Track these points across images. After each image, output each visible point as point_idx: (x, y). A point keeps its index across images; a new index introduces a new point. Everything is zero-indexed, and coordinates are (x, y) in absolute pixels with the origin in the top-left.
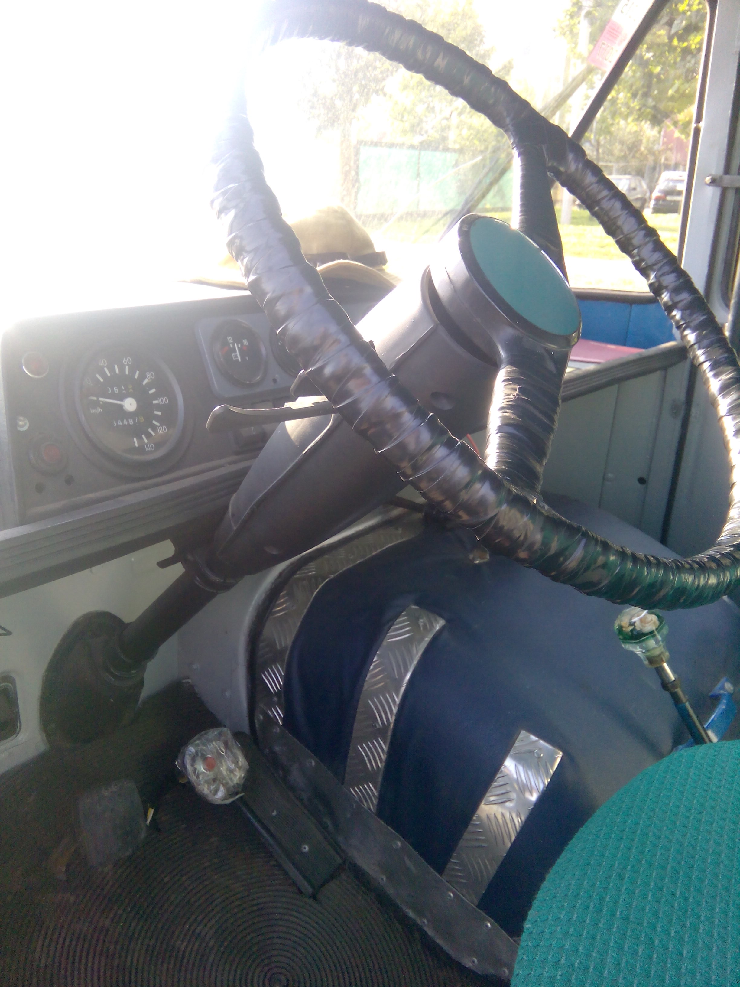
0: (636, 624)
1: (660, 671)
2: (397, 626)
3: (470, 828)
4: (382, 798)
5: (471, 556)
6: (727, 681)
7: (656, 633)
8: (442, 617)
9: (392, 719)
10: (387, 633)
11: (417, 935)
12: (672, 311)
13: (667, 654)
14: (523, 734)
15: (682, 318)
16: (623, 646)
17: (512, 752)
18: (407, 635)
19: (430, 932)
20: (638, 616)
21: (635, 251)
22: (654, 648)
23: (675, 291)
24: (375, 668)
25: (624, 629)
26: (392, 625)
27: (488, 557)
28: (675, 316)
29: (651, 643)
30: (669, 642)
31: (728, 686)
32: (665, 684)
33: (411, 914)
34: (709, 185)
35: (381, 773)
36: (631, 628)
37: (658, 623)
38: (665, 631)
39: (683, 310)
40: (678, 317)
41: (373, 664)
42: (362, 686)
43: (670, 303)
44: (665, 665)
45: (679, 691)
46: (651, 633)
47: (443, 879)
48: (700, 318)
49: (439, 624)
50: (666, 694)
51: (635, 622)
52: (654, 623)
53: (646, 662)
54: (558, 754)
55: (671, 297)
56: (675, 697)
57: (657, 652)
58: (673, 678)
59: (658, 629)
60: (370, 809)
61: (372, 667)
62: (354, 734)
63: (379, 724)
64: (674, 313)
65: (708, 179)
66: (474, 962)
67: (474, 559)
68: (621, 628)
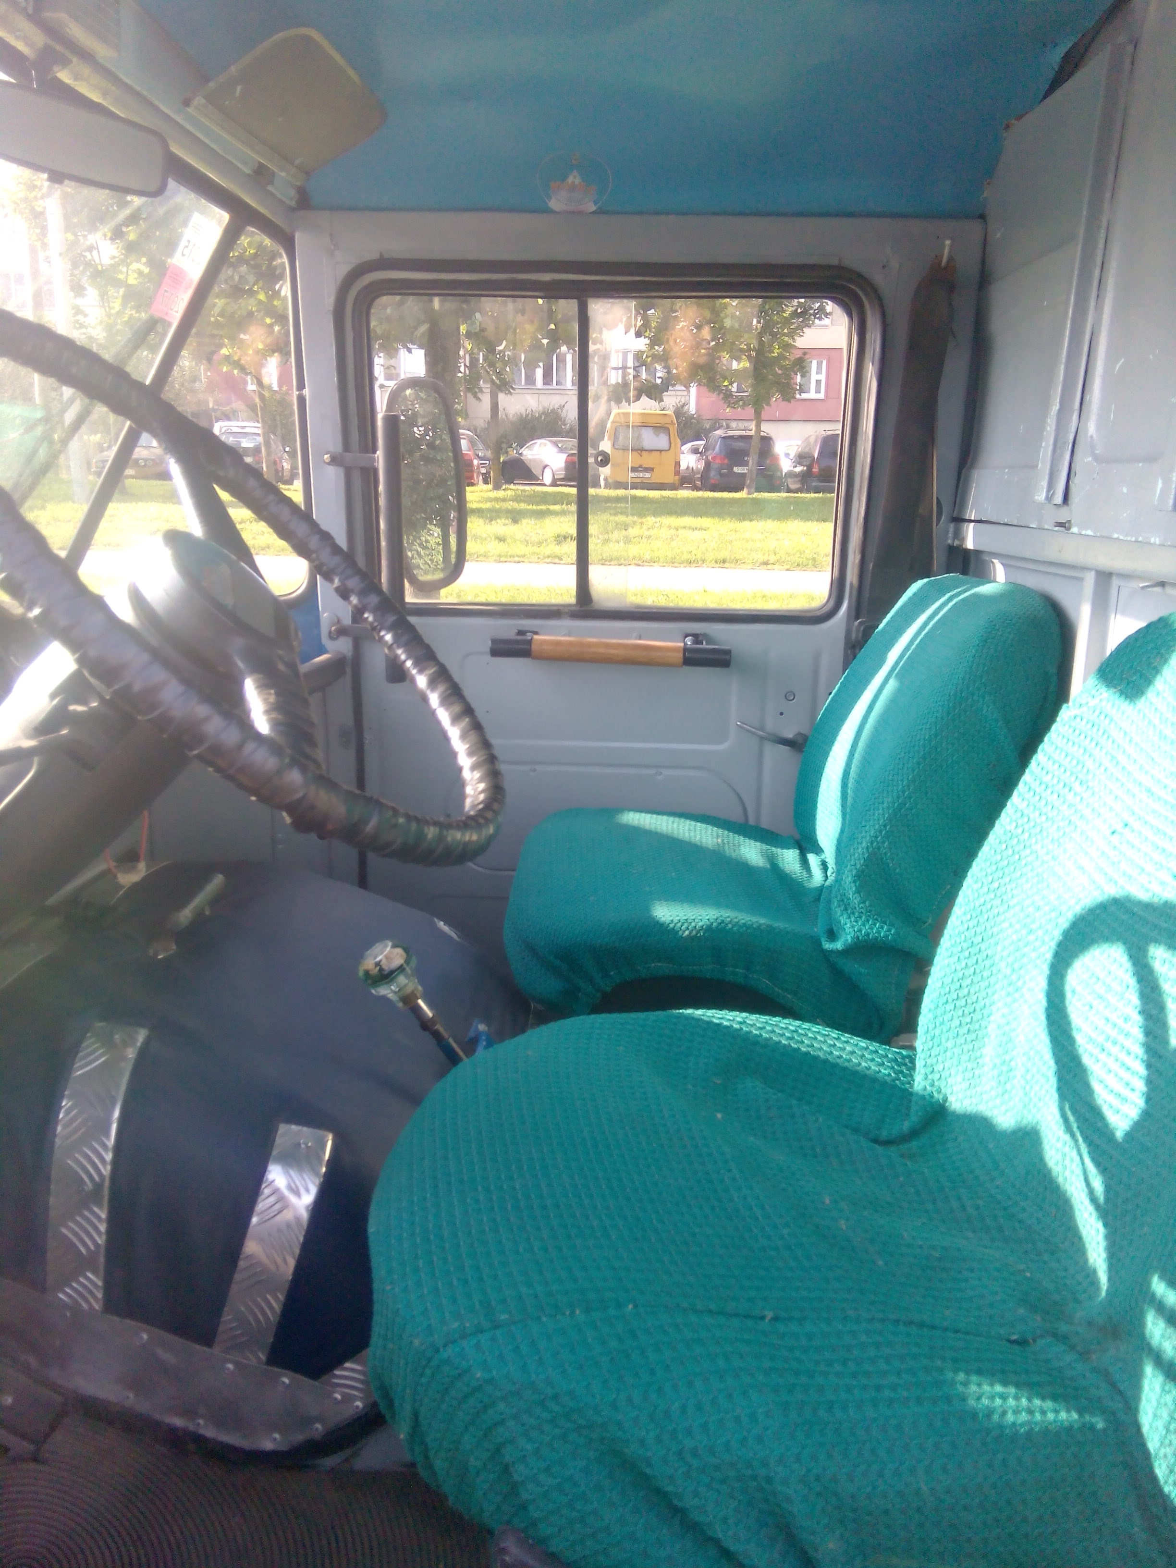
0: (381, 963)
1: (417, 1010)
2: (85, 1052)
3: (242, 1264)
4: (108, 1287)
5: (151, 952)
6: (481, 1022)
7: (405, 965)
8: (143, 1026)
9: (106, 1171)
10: (73, 1064)
11: (191, 1447)
12: (363, 613)
13: (420, 988)
14: (283, 1128)
15: (375, 620)
16: (373, 992)
17: (275, 1152)
18: (103, 1059)
19: (210, 1432)
20: (382, 953)
21: (314, 556)
22: (406, 985)
23: (362, 593)
24: (68, 1112)
25: (370, 972)
26: (77, 1053)
27: (174, 947)
28: (367, 618)
29: (402, 979)
30: (420, 974)
31: (482, 1027)
32: (425, 1025)
33: (178, 1422)
34: (329, 464)
35: (102, 1251)
36: (378, 968)
37: (404, 955)
38: (414, 962)
39: (374, 611)
40: (371, 619)
41: (63, 1111)
42: (53, 1143)
43: (360, 606)
44: (421, 1002)
45: (439, 1027)
46: (401, 969)
47: (216, 1350)
48: (391, 619)
49: (141, 1036)
50: (427, 1034)
51: (380, 961)
52: (401, 956)
53: (400, 1005)
54: (327, 1136)
55: (359, 600)
56: (436, 1035)
57: (409, 989)
58: (430, 1014)
59: (407, 961)
60: (94, 1309)
61: (61, 1116)
62: (52, 1213)
63: (87, 1185)
64: (366, 615)
65: (326, 457)
66: (275, 1439)
67: (156, 955)
68: (367, 973)
